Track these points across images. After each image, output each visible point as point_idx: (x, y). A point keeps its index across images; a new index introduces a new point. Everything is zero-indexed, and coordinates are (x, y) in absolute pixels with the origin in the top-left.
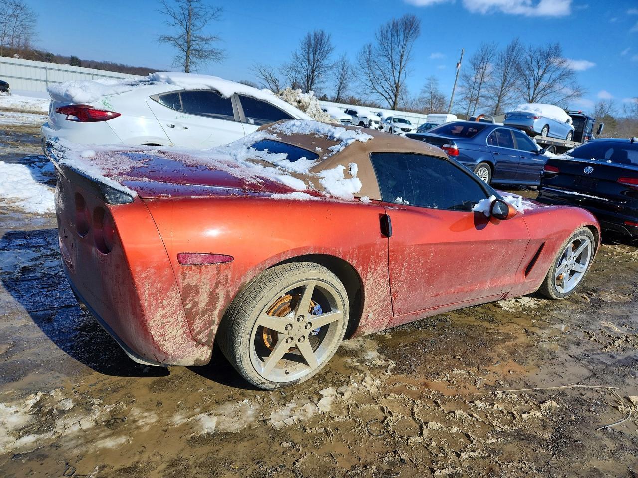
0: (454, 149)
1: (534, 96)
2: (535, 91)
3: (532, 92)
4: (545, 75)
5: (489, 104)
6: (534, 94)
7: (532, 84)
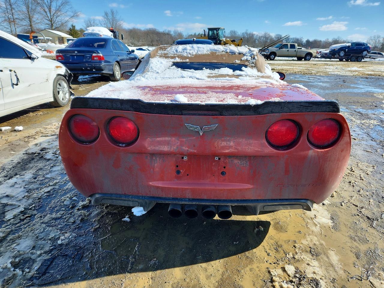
0: (100, 56)
1: (52, 17)
2: (50, 13)
3: (49, 15)
4: (52, 3)
5: (24, 24)
6: (51, 16)
7: (47, 10)
